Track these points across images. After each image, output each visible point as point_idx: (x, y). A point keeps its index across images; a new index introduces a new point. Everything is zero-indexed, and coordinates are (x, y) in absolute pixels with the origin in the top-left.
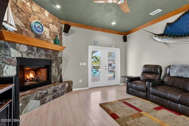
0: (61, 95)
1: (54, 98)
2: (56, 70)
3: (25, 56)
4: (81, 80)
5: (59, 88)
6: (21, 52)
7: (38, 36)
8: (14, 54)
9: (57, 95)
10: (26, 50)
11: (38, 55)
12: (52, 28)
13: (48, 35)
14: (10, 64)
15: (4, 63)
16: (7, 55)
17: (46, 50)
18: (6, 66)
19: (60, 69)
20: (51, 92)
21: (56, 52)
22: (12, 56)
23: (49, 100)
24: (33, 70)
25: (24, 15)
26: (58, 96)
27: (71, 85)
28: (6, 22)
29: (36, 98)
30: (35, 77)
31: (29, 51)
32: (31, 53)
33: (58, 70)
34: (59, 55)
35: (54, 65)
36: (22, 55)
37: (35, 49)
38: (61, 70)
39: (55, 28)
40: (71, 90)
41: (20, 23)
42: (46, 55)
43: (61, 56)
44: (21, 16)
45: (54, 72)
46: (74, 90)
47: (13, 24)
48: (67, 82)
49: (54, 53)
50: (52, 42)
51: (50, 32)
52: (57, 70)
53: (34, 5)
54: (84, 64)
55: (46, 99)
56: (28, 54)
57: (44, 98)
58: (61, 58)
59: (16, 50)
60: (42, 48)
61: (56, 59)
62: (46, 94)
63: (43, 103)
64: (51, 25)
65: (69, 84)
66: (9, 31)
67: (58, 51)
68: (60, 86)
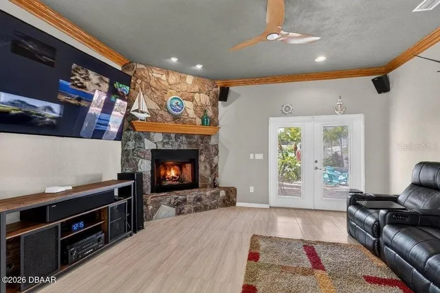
0: (210, 209)
1: (197, 210)
2: (205, 167)
3: (160, 147)
4: (252, 187)
5: (205, 195)
6: (155, 143)
7: (176, 118)
8: (149, 145)
9: (203, 206)
10: (161, 139)
11: (177, 144)
12: (198, 101)
13: (191, 113)
14: (144, 158)
15: (138, 156)
16: (141, 147)
17: (188, 136)
18: (141, 160)
19: (214, 165)
20: (192, 200)
21: (205, 138)
22: (146, 148)
23: (189, 212)
24: (177, 165)
25: (158, 93)
26: (206, 208)
27: (232, 195)
28: (137, 111)
29: (169, 204)
30: (177, 175)
31: (165, 141)
32: (167, 143)
33: (211, 166)
34: (213, 141)
35: (202, 158)
36: (157, 146)
37: (173, 136)
38: (216, 166)
39: (203, 99)
40: (234, 204)
41: (154, 106)
42: (190, 143)
43: (215, 143)
44: (155, 96)
45: (203, 170)
46: (238, 204)
47: (146, 110)
48: (224, 188)
49: (202, 139)
50: (199, 121)
51: (196, 106)
52: (208, 166)
53: (170, 76)
54: (259, 156)
55: (183, 209)
56: (164, 144)
57: (180, 207)
58: (216, 147)
59: (150, 140)
60: (182, 135)
61: (206, 148)
62: (185, 201)
63: (179, 213)
64: (197, 96)
65: (227, 192)
66: (141, 120)
67: (209, 136)
68: (208, 193)
